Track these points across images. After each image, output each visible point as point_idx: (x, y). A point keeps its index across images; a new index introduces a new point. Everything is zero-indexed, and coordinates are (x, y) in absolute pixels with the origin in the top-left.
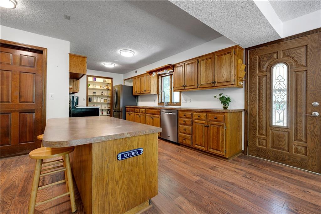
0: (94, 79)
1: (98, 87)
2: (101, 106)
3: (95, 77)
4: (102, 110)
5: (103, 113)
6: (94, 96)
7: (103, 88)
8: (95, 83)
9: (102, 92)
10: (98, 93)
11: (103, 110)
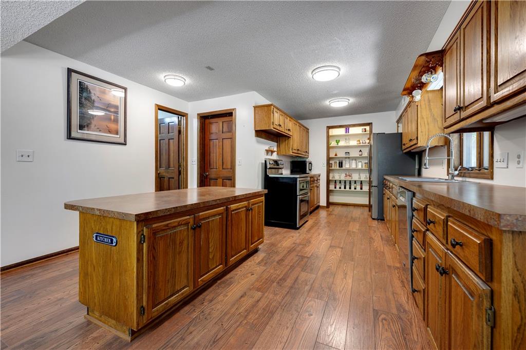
0: (347, 131)
1: (353, 143)
2: (359, 175)
3: (347, 127)
4: (361, 181)
5: (363, 187)
6: (346, 158)
7: (362, 144)
8: (347, 137)
9: (361, 151)
10: (354, 153)
11: (363, 182)
